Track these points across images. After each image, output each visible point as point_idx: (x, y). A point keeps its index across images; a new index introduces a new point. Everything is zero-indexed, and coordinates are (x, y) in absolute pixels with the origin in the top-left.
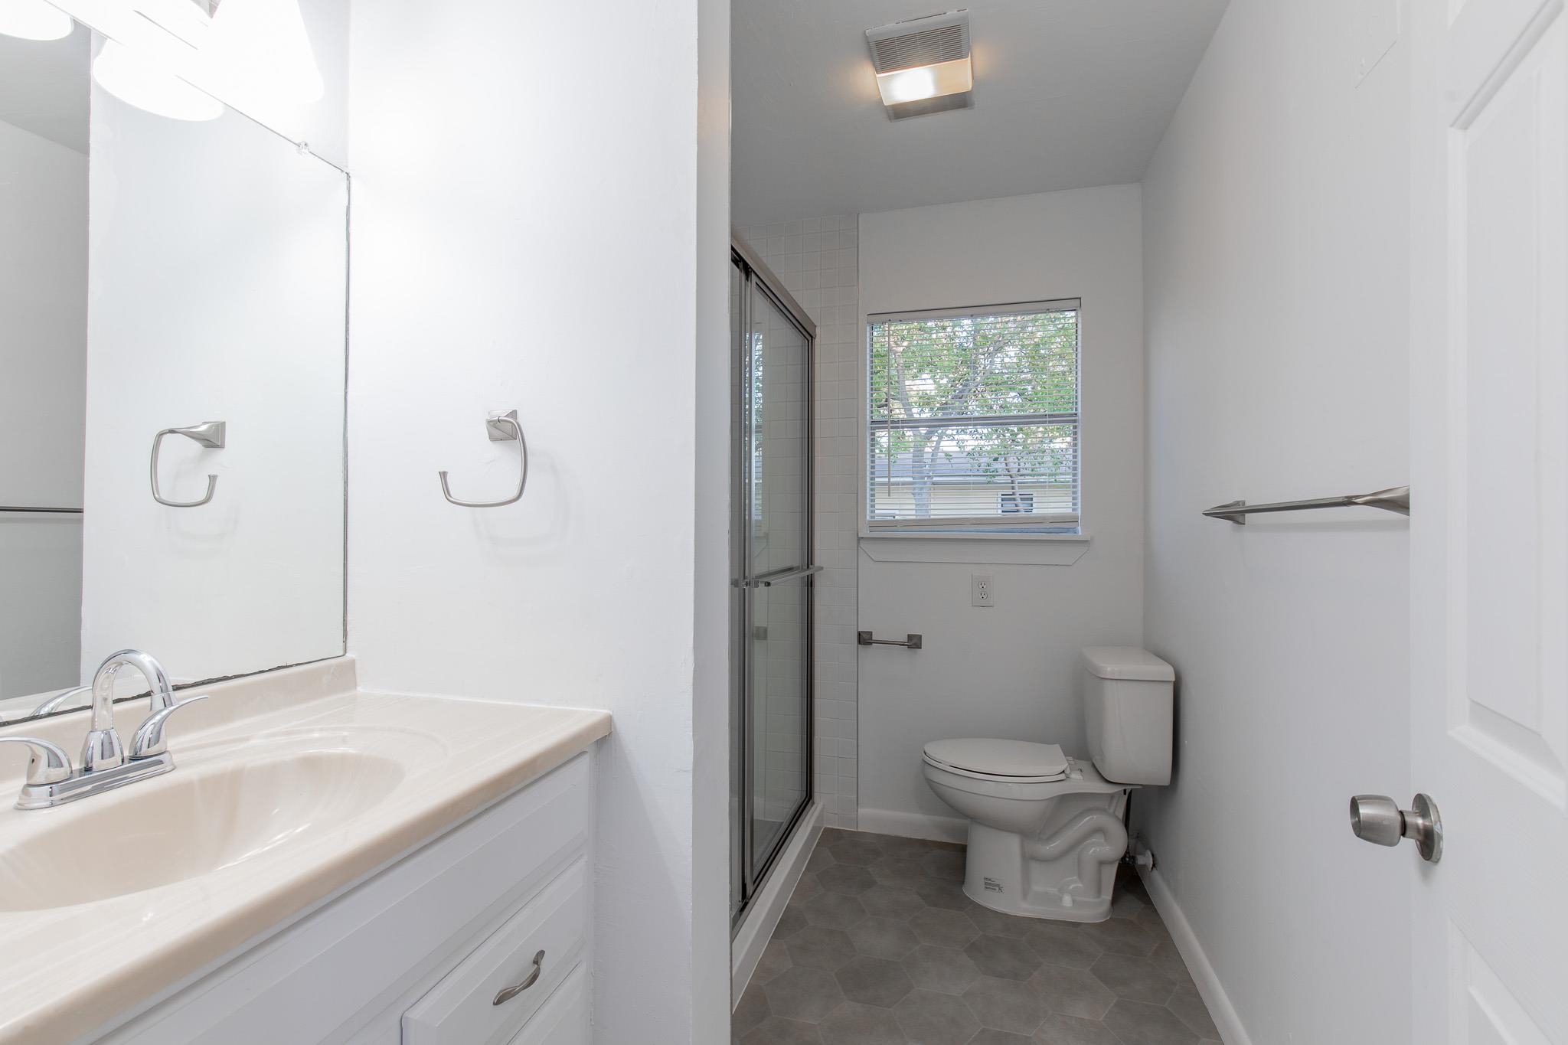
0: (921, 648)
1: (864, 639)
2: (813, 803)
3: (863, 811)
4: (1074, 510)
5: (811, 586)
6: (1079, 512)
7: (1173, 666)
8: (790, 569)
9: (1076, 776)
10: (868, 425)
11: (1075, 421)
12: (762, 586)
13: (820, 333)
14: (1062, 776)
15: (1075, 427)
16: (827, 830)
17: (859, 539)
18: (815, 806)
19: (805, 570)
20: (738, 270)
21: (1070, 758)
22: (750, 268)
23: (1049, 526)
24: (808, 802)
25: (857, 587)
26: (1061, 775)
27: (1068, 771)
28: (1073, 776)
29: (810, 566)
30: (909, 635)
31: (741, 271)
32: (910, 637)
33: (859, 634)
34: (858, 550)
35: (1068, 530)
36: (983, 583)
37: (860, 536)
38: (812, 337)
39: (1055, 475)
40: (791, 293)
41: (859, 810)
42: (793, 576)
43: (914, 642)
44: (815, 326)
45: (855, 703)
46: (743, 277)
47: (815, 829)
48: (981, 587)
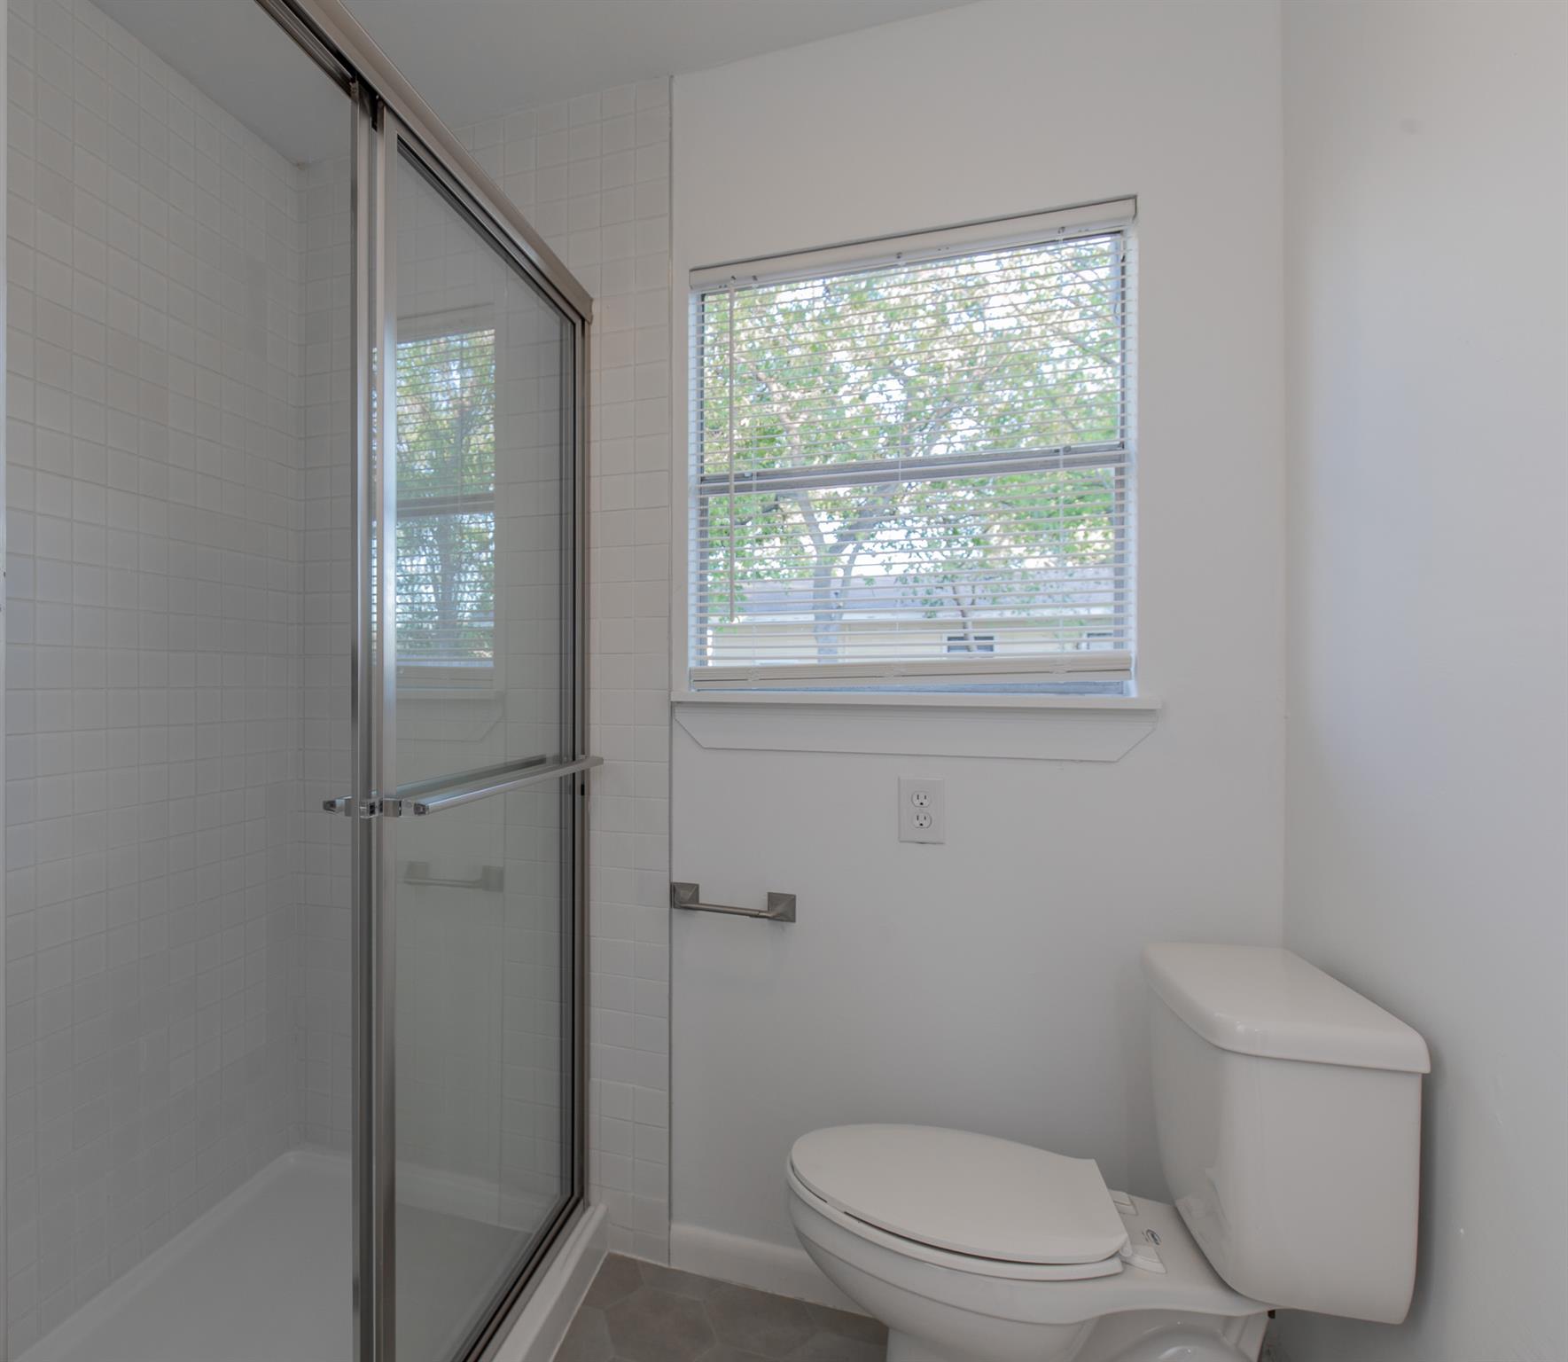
0: (793, 920)
1: (683, 898)
2: (587, 1205)
3: (681, 1230)
4: (1118, 645)
5: (583, 793)
6: (1132, 648)
7: (1421, 1034)
8: (541, 761)
9: (1146, 1261)
10: (693, 482)
11: (1120, 459)
12: (408, 814)
13: (600, 314)
14: (1115, 1266)
15: (1120, 471)
16: (613, 1260)
17: (673, 705)
18: (591, 1209)
19: (567, 764)
20: (349, 101)
21: (1123, 1196)
22: (381, 99)
23: (1063, 679)
24: (578, 1201)
25: (670, 798)
26: (1109, 1263)
27: (1127, 1252)
28: (1139, 1261)
29: (579, 756)
30: (770, 895)
31: (354, 101)
32: (773, 899)
33: (674, 889)
34: (671, 724)
35: (1103, 688)
36: (922, 796)
37: (672, 700)
38: (583, 320)
39: (1029, 608)
40: (546, 241)
41: (673, 1226)
42: (539, 777)
43: (781, 909)
44: (591, 300)
45: (666, 1021)
46: (364, 124)
47: (588, 1256)
48: (917, 802)
